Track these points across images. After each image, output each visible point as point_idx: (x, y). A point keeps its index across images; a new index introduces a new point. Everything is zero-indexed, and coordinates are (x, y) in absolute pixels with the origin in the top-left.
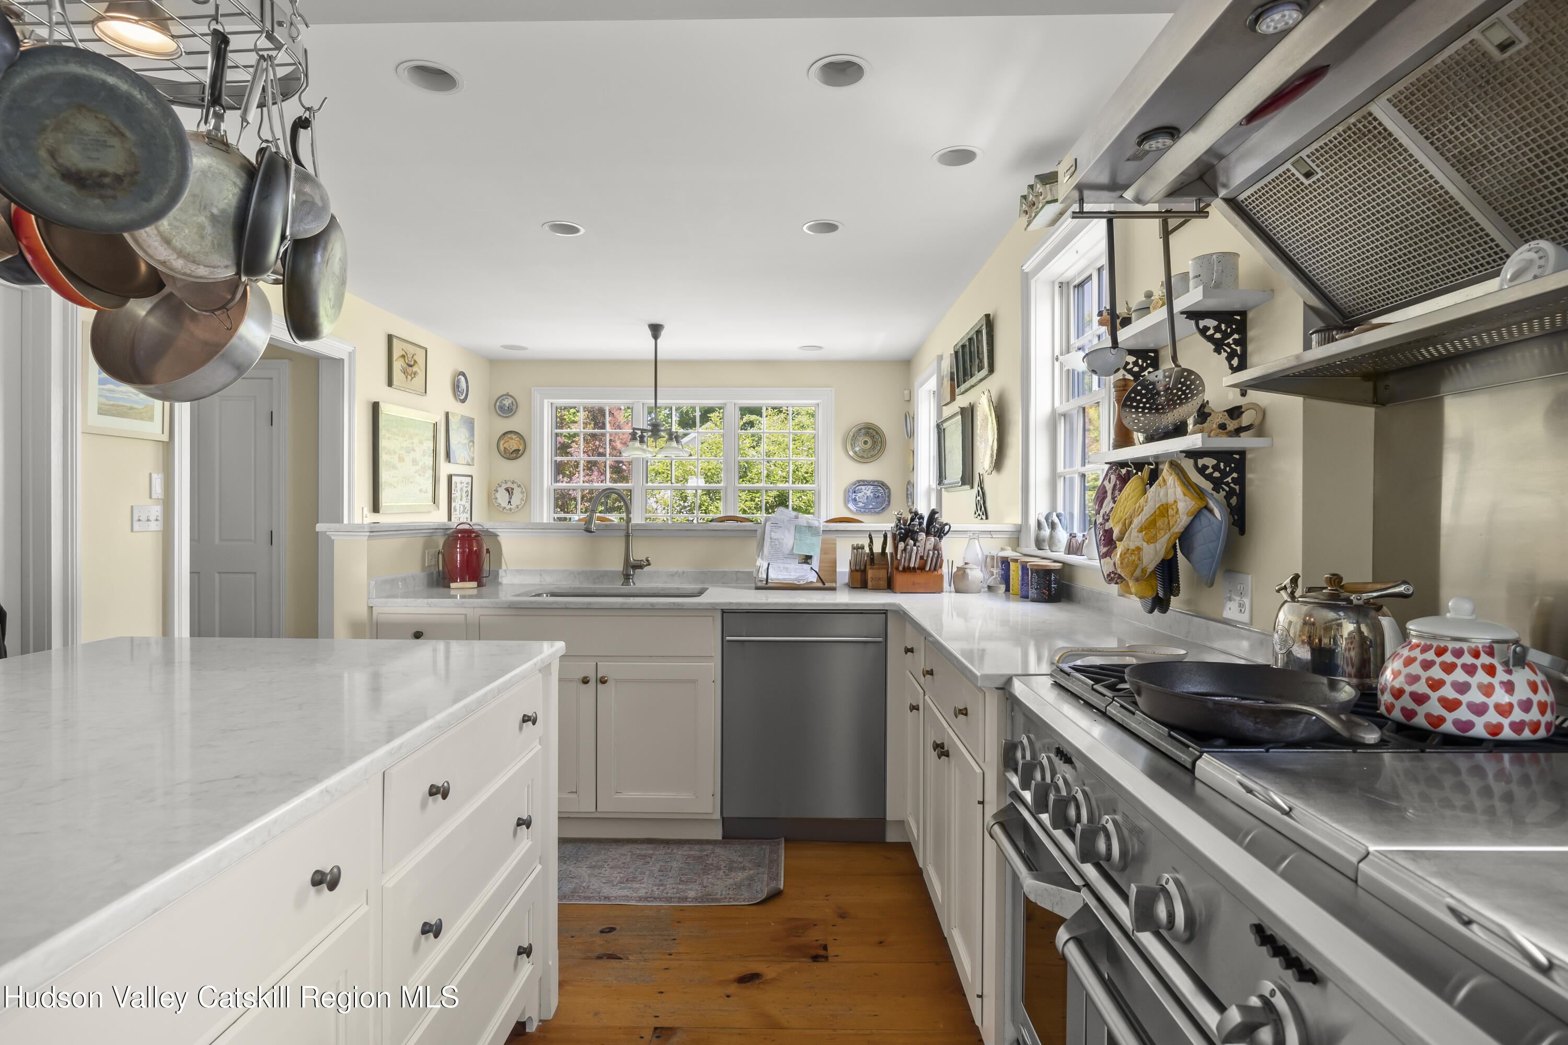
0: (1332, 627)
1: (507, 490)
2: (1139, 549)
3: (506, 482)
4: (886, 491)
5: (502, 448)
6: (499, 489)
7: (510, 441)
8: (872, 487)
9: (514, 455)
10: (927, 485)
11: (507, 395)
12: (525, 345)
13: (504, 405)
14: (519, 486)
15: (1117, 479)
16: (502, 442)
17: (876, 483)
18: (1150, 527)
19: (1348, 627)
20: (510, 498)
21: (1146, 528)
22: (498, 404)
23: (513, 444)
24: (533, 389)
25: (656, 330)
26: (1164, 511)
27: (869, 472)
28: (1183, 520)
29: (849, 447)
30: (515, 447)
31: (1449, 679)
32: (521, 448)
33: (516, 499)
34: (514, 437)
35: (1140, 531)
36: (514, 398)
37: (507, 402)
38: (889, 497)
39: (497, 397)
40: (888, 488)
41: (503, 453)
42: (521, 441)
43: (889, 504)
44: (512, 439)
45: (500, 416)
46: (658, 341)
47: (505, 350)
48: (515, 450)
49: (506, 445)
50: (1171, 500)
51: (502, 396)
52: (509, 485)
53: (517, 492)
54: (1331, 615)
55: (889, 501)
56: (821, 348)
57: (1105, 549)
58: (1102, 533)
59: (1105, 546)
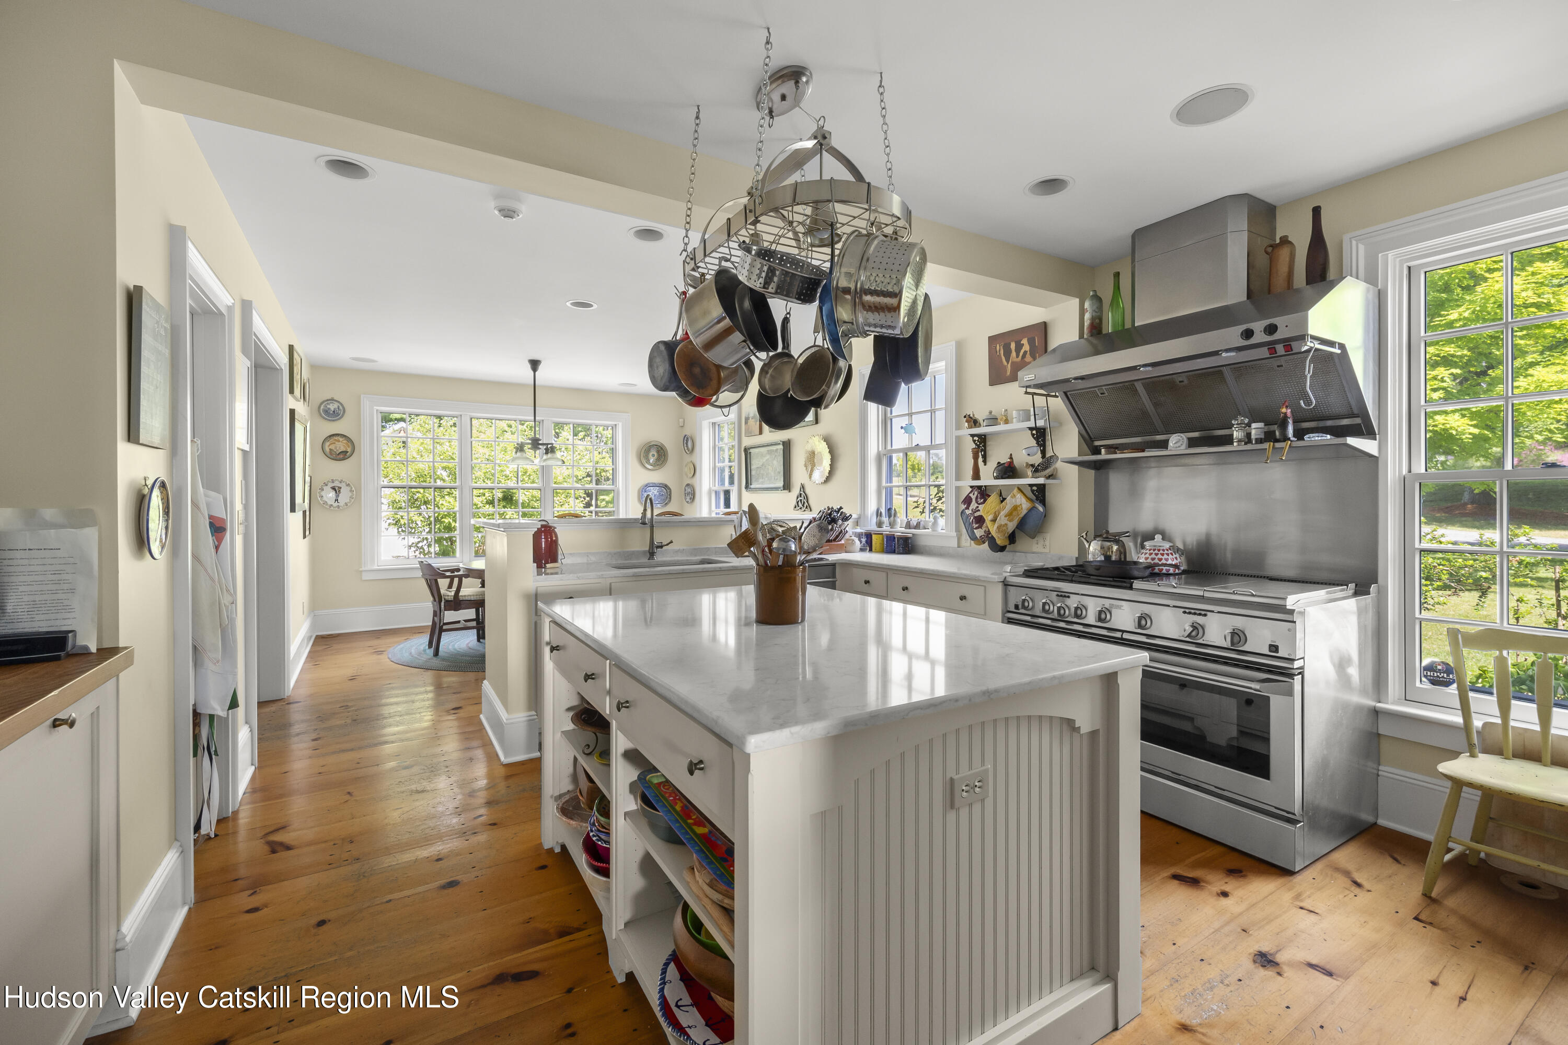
0: (1109, 548)
1: (333, 488)
2: (1006, 524)
3: (333, 481)
4: (668, 491)
5: (327, 449)
6: (325, 488)
7: (337, 443)
8: (658, 488)
9: (342, 456)
10: (708, 487)
11: (332, 400)
12: (375, 359)
13: (329, 409)
14: (348, 485)
15: (979, 493)
16: (327, 444)
17: (661, 485)
18: (1010, 515)
19: (1115, 548)
20: (338, 496)
21: (1008, 515)
22: (322, 407)
23: (341, 446)
24: (362, 396)
25: (535, 364)
26: (1015, 508)
27: (656, 477)
28: (1024, 512)
29: (644, 461)
30: (343, 449)
31: (1163, 558)
32: (349, 450)
33: (344, 497)
34: (341, 439)
35: (1006, 516)
36: (338, 402)
37: (332, 407)
38: (670, 495)
39: (321, 401)
40: (670, 489)
41: (330, 456)
42: (349, 444)
43: (670, 501)
44: (339, 441)
45: (324, 418)
46: (537, 373)
47: (353, 361)
48: (341, 452)
49: (332, 447)
50: (1018, 503)
51: (328, 400)
52: (337, 484)
53: (345, 491)
54: (1109, 544)
55: (670, 498)
56: (635, 385)
57: (977, 525)
58: (972, 518)
59: (976, 524)
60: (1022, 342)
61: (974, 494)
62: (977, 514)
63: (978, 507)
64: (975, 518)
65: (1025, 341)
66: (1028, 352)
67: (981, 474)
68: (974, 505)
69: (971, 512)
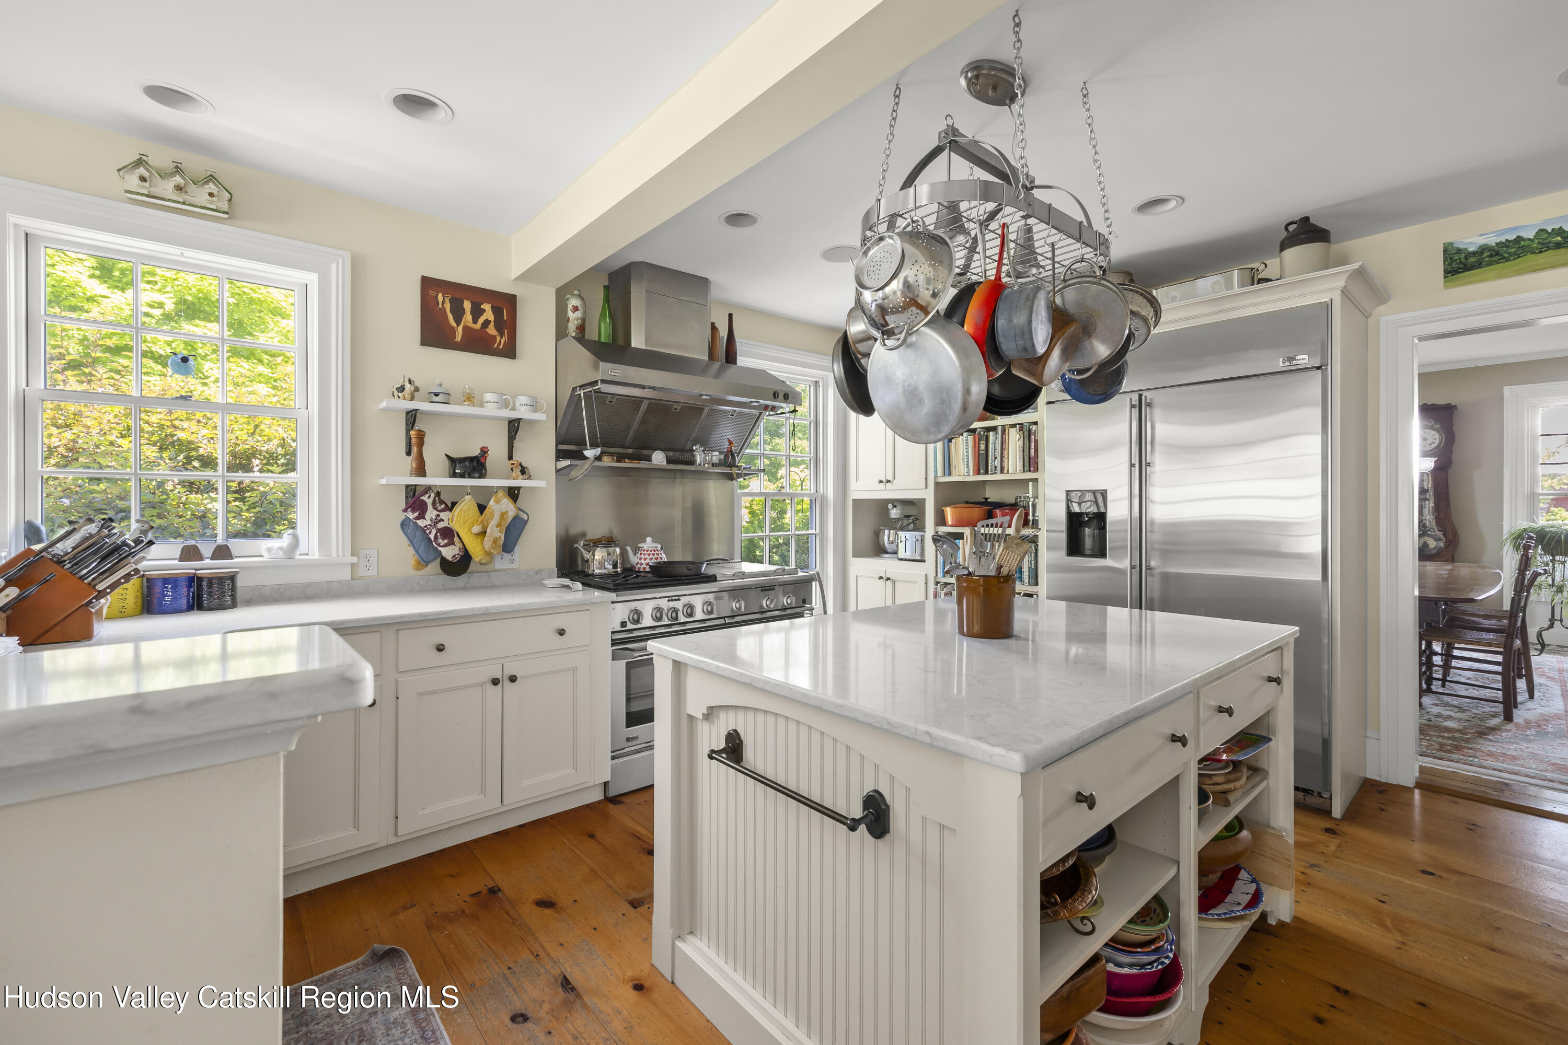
2: (500, 537)
26: (503, 516)
28: (509, 521)
50: (505, 510)
57: (446, 541)
58: (434, 532)
59: (444, 538)
60: (482, 307)
61: (429, 497)
62: (441, 525)
63: (438, 515)
64: (439, 530)
65: (487, 307)
66: (492, 323)
67: (428, 468)
68: (431, 512)
69: (429, 522)
